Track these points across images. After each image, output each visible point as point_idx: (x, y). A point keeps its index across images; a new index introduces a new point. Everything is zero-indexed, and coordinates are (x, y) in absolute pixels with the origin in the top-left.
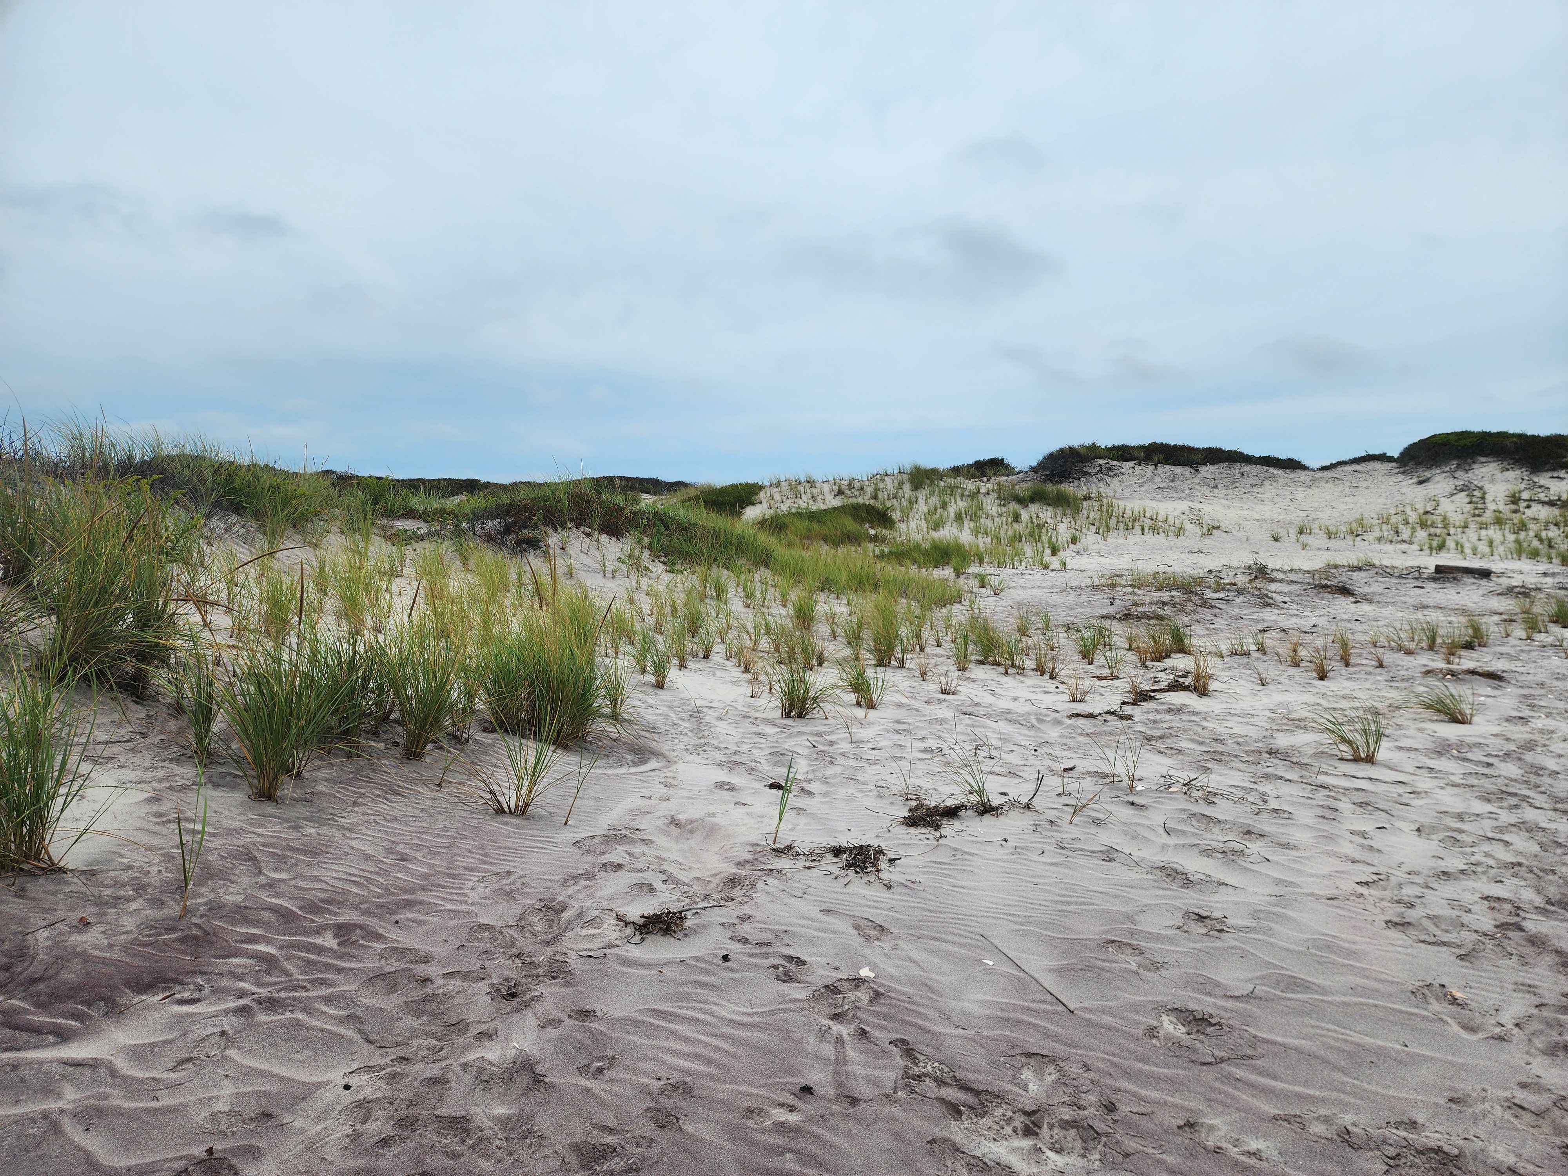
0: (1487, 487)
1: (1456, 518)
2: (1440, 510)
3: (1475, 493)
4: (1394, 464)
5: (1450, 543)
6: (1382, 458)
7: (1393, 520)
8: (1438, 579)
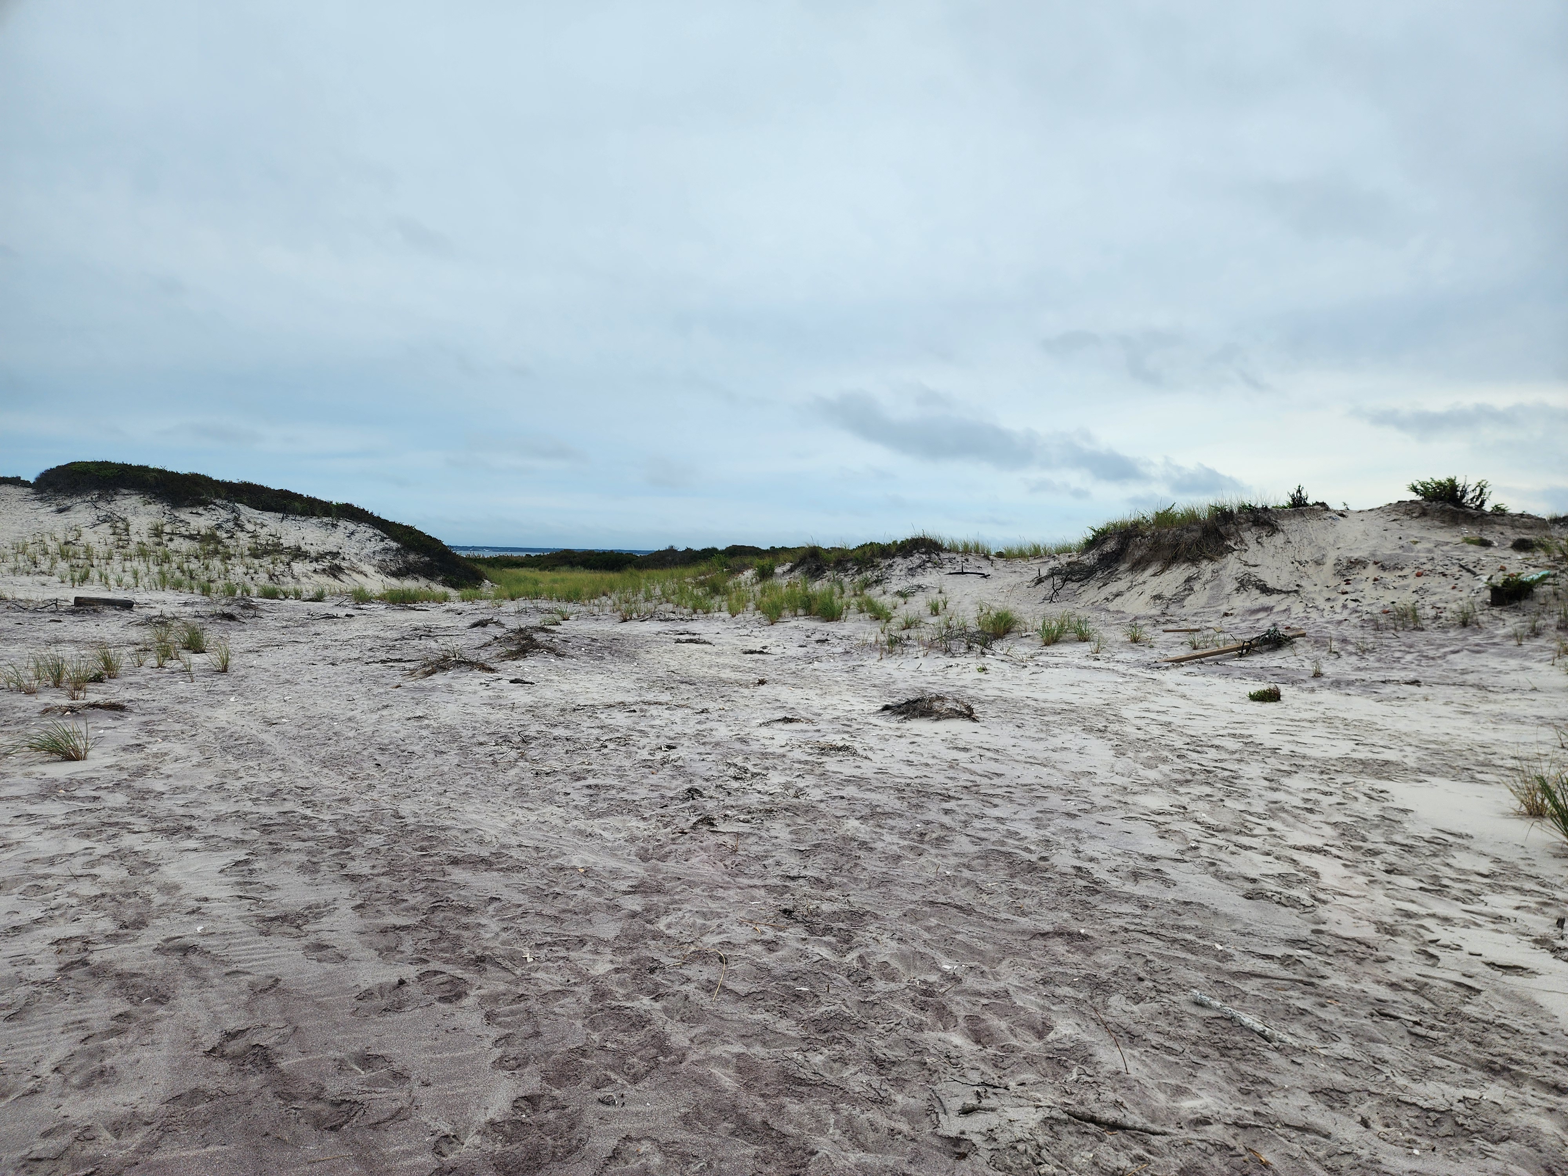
0: (130, 519)
1: (100, 549)
2: (83, 540)
3: (118, 525)
4: (30, 490)
5: (94, 574)
6: (16, 482)
7: (30, 549)
8: (78, 612)
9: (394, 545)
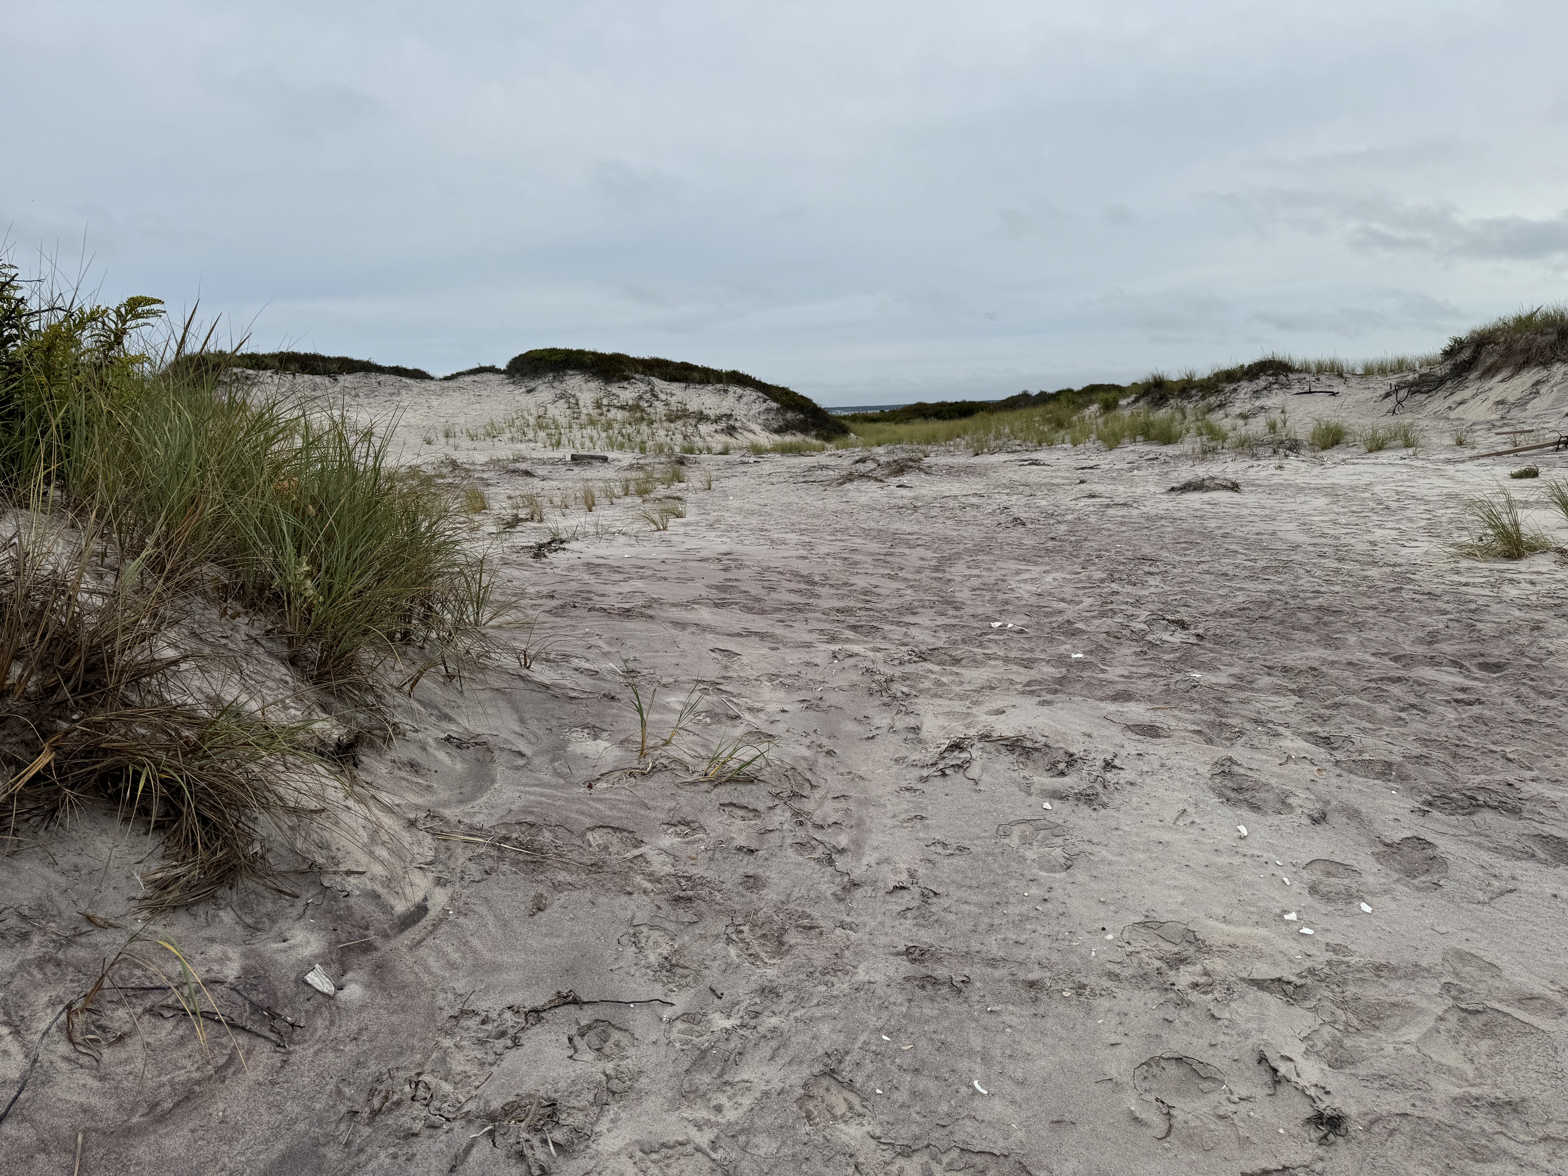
0: (578, 395)
3: (571, 400)
4: (504, 376)
6: (494, 370)
9: (774, 405)
